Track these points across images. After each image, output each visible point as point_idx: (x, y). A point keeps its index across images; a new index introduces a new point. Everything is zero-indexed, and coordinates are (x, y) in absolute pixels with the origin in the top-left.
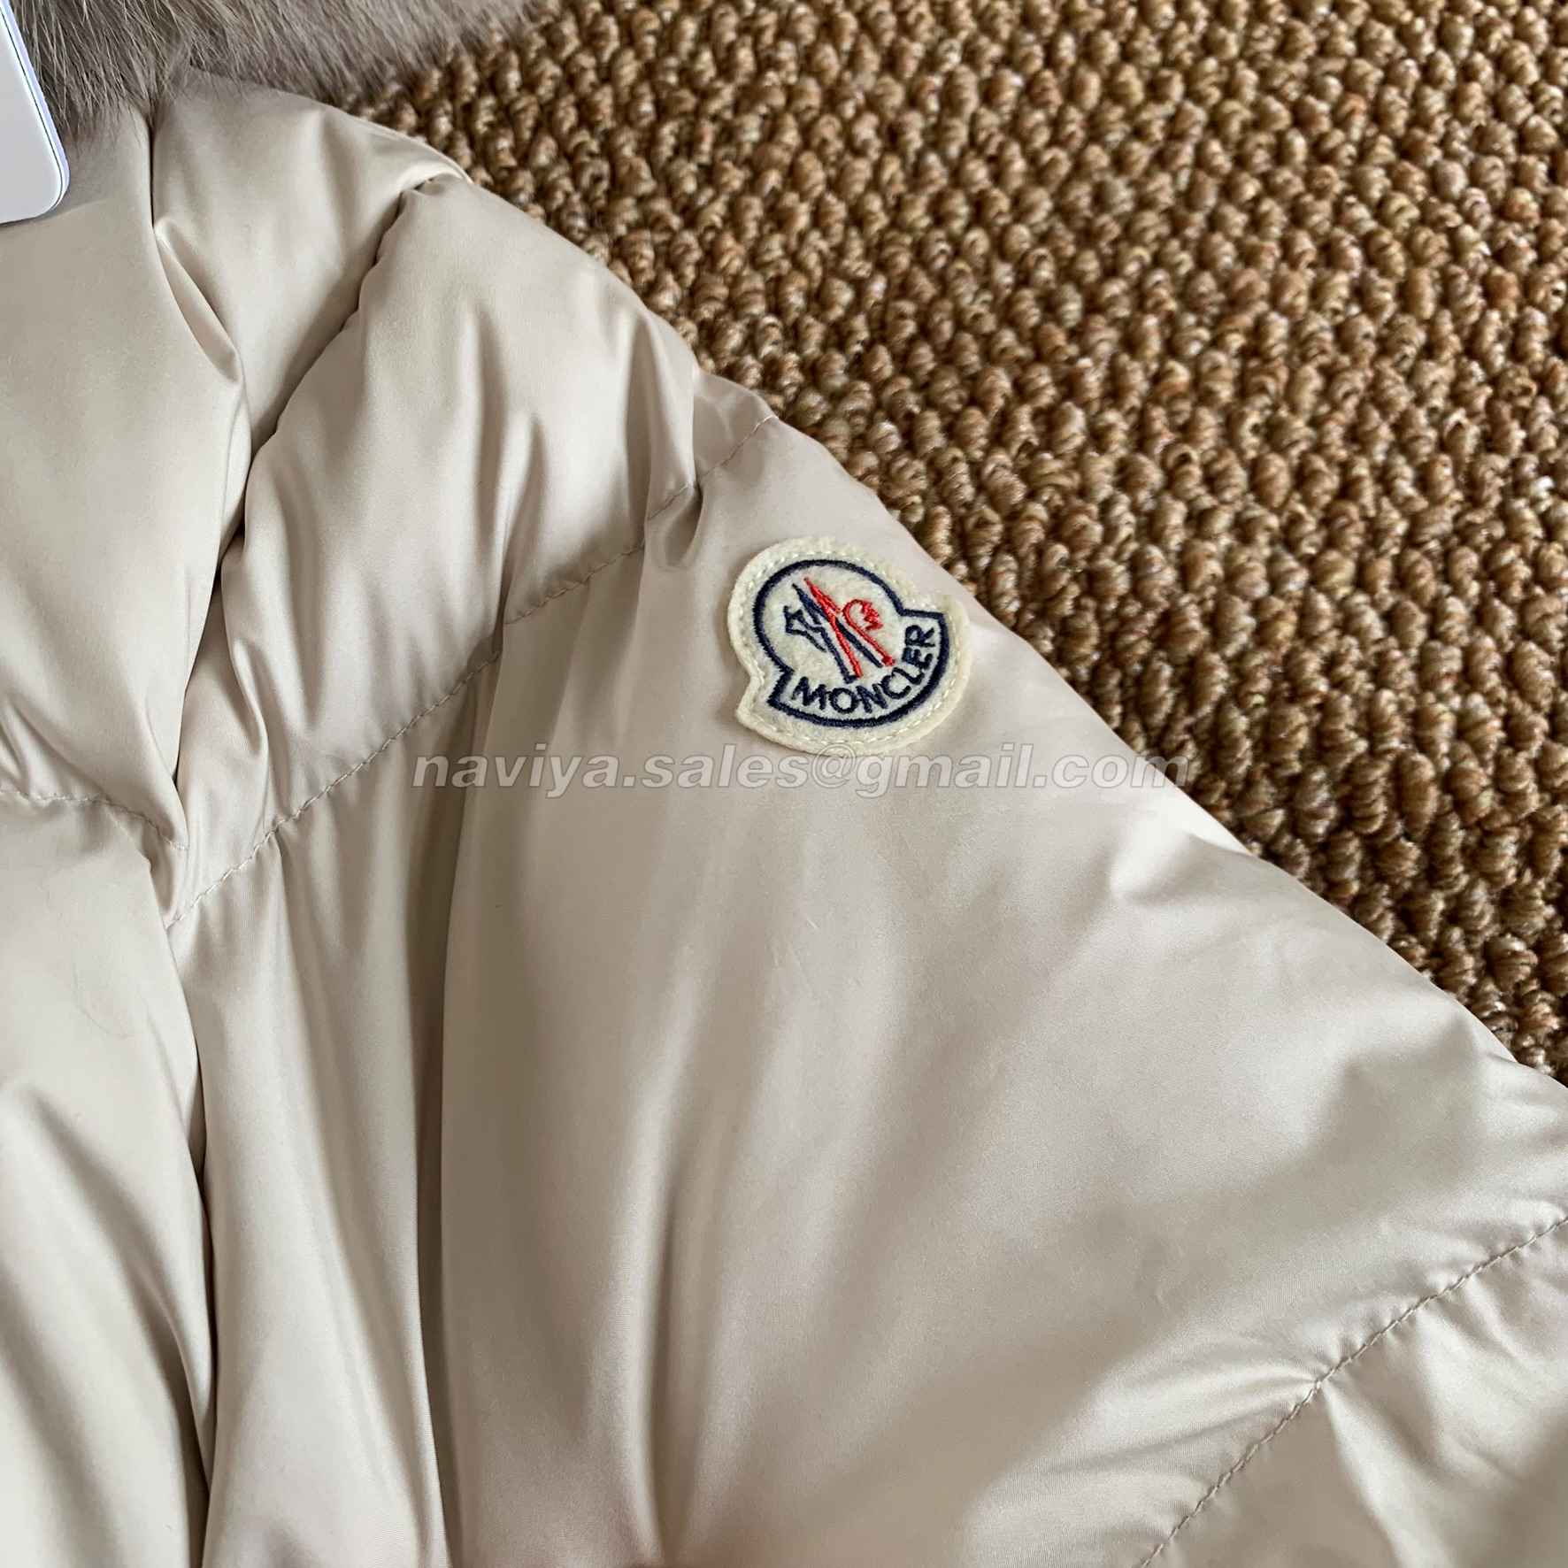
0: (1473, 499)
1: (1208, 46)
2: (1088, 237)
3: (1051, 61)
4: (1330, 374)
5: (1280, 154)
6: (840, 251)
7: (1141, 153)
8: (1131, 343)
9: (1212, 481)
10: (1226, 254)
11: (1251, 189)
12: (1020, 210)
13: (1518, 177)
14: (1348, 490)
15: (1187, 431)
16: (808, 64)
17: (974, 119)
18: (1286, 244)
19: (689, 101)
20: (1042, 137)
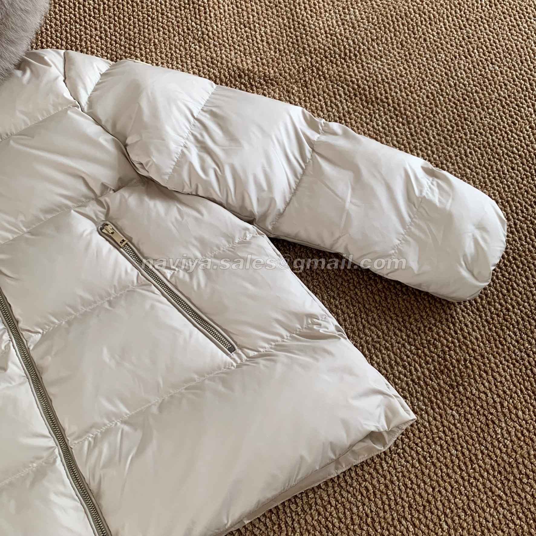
0: (186, 50)
1: (133, 11)
2: (130, 40)
3: (115, 21)
4: (164, 43)
5: (148, 21)
6: (102, 53)
7: (132, 27)
8: (141, 49)
9: (157, 60)
10: (147, 35)
11: (146, 26)
12: (121, 40)
13: (177, 12)
14: (172, 55)
15: (151, 56)
16: (86, 34)
17: (110, 32)
18: (153, 31)
19: (74, 44)
20: (119, 30)
